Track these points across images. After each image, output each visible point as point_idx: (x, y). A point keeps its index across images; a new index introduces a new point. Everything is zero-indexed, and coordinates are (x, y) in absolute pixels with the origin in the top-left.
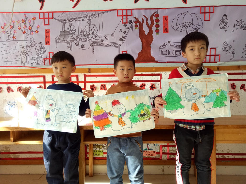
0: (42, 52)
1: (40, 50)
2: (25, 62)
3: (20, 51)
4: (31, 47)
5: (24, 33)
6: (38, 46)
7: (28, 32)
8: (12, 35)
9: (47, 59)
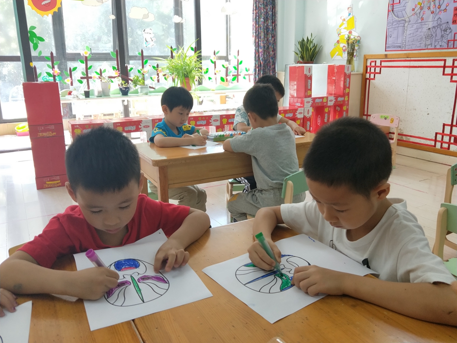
0: (448, 33)
1: (445, 30)
2: (429, 45)
3: (426, 34)
4: (436, 28)
5: (432, 13)
6: (444, 27)
7: (436, 11)
8: (421, 16)
9: (451, 41)
